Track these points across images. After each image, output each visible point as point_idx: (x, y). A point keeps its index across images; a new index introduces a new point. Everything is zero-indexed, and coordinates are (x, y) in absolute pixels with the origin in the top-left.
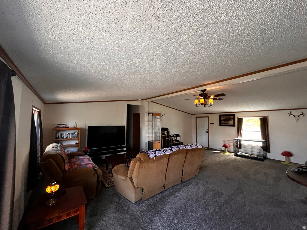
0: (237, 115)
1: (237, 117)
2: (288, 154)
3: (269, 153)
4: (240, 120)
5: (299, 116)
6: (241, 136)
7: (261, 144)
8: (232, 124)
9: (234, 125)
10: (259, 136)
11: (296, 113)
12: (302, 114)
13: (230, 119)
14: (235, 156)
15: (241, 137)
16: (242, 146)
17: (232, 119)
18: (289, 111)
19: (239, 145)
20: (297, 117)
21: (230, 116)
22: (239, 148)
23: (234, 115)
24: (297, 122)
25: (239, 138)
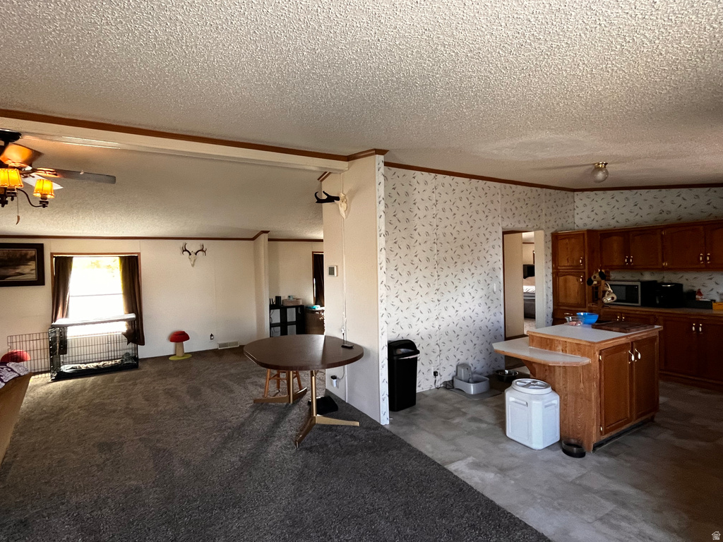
0: (51, 248)
1: (52, 254)
2: (180, 337)
3: (143, 344)
4: (63, 265)
5: (196, 254)
6: (65, 314)
7: (123, 328)
8: (33, 277)
9: (40, 281)
10: (117, 306)
11: (193, 246)
12: (202, 250)
13: (23, 260)
14: (54, 381)
15: (67, 316)
16: (69, 345)
17: (32, 259)
18: (181, 243)
19: (58, 345)
20: (193, 255)
21: (24, 251)
22: (60, 353)
23: (40, 248)
24: (193, 265)
25: (60, 321)
